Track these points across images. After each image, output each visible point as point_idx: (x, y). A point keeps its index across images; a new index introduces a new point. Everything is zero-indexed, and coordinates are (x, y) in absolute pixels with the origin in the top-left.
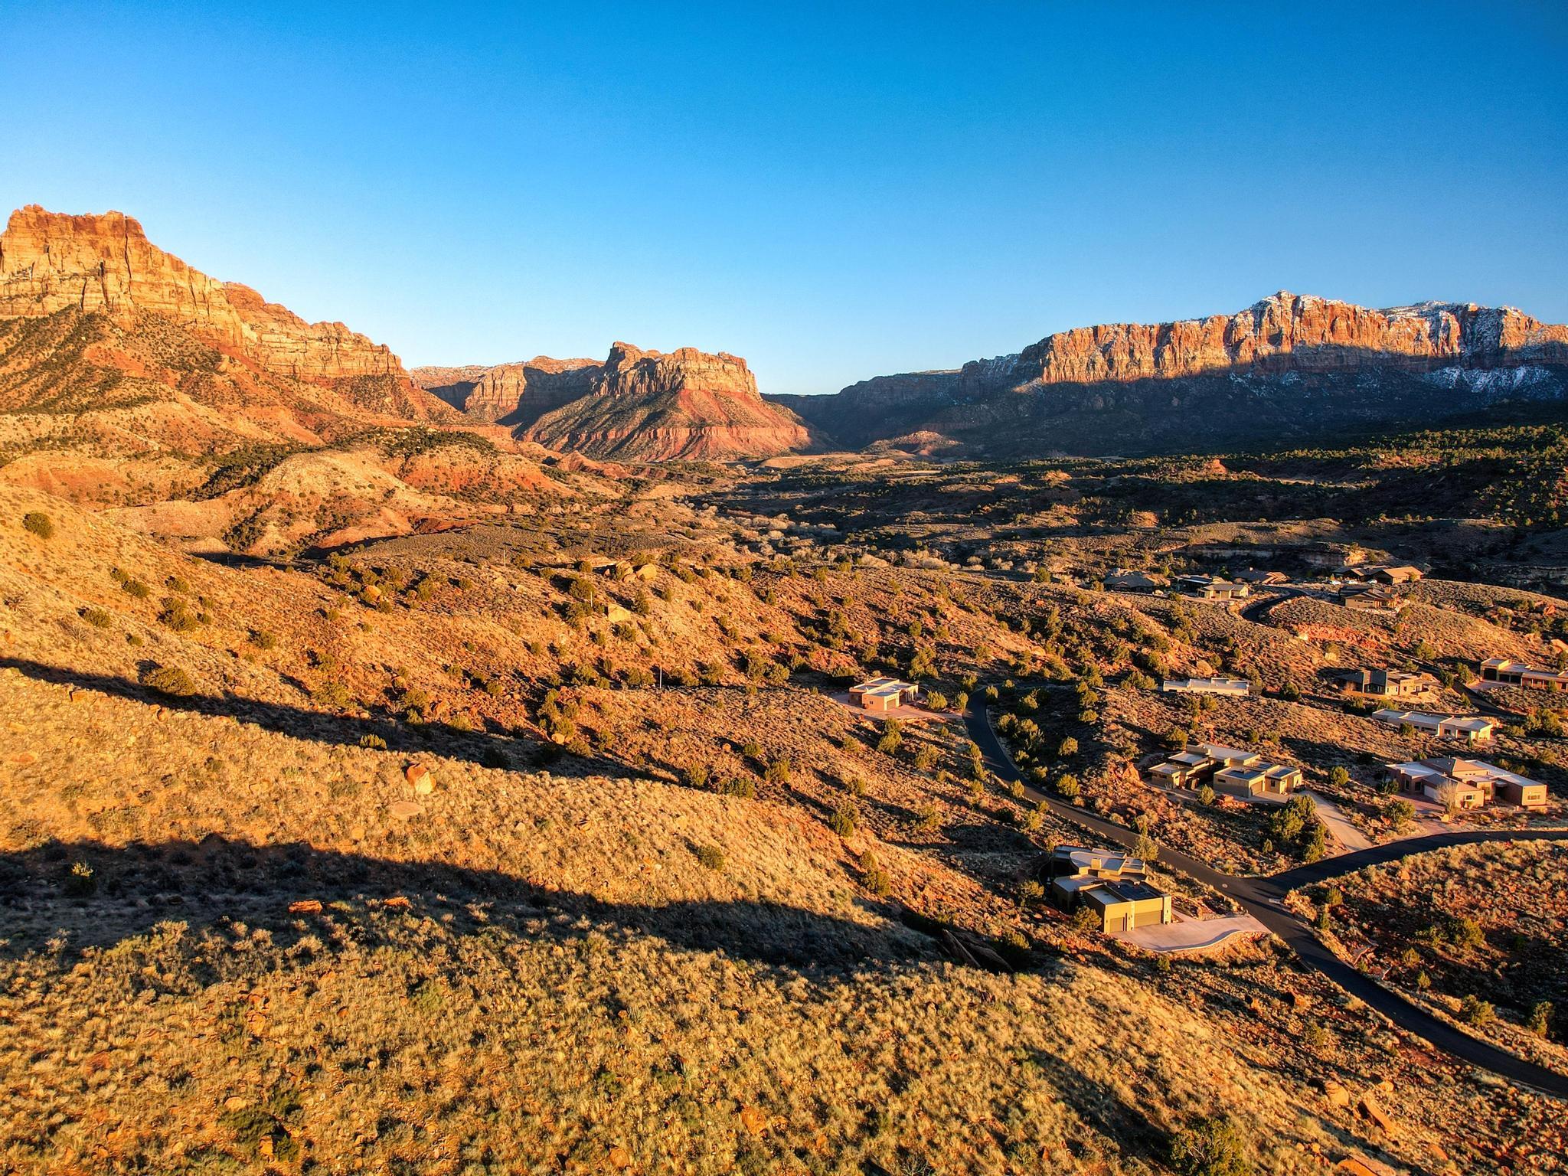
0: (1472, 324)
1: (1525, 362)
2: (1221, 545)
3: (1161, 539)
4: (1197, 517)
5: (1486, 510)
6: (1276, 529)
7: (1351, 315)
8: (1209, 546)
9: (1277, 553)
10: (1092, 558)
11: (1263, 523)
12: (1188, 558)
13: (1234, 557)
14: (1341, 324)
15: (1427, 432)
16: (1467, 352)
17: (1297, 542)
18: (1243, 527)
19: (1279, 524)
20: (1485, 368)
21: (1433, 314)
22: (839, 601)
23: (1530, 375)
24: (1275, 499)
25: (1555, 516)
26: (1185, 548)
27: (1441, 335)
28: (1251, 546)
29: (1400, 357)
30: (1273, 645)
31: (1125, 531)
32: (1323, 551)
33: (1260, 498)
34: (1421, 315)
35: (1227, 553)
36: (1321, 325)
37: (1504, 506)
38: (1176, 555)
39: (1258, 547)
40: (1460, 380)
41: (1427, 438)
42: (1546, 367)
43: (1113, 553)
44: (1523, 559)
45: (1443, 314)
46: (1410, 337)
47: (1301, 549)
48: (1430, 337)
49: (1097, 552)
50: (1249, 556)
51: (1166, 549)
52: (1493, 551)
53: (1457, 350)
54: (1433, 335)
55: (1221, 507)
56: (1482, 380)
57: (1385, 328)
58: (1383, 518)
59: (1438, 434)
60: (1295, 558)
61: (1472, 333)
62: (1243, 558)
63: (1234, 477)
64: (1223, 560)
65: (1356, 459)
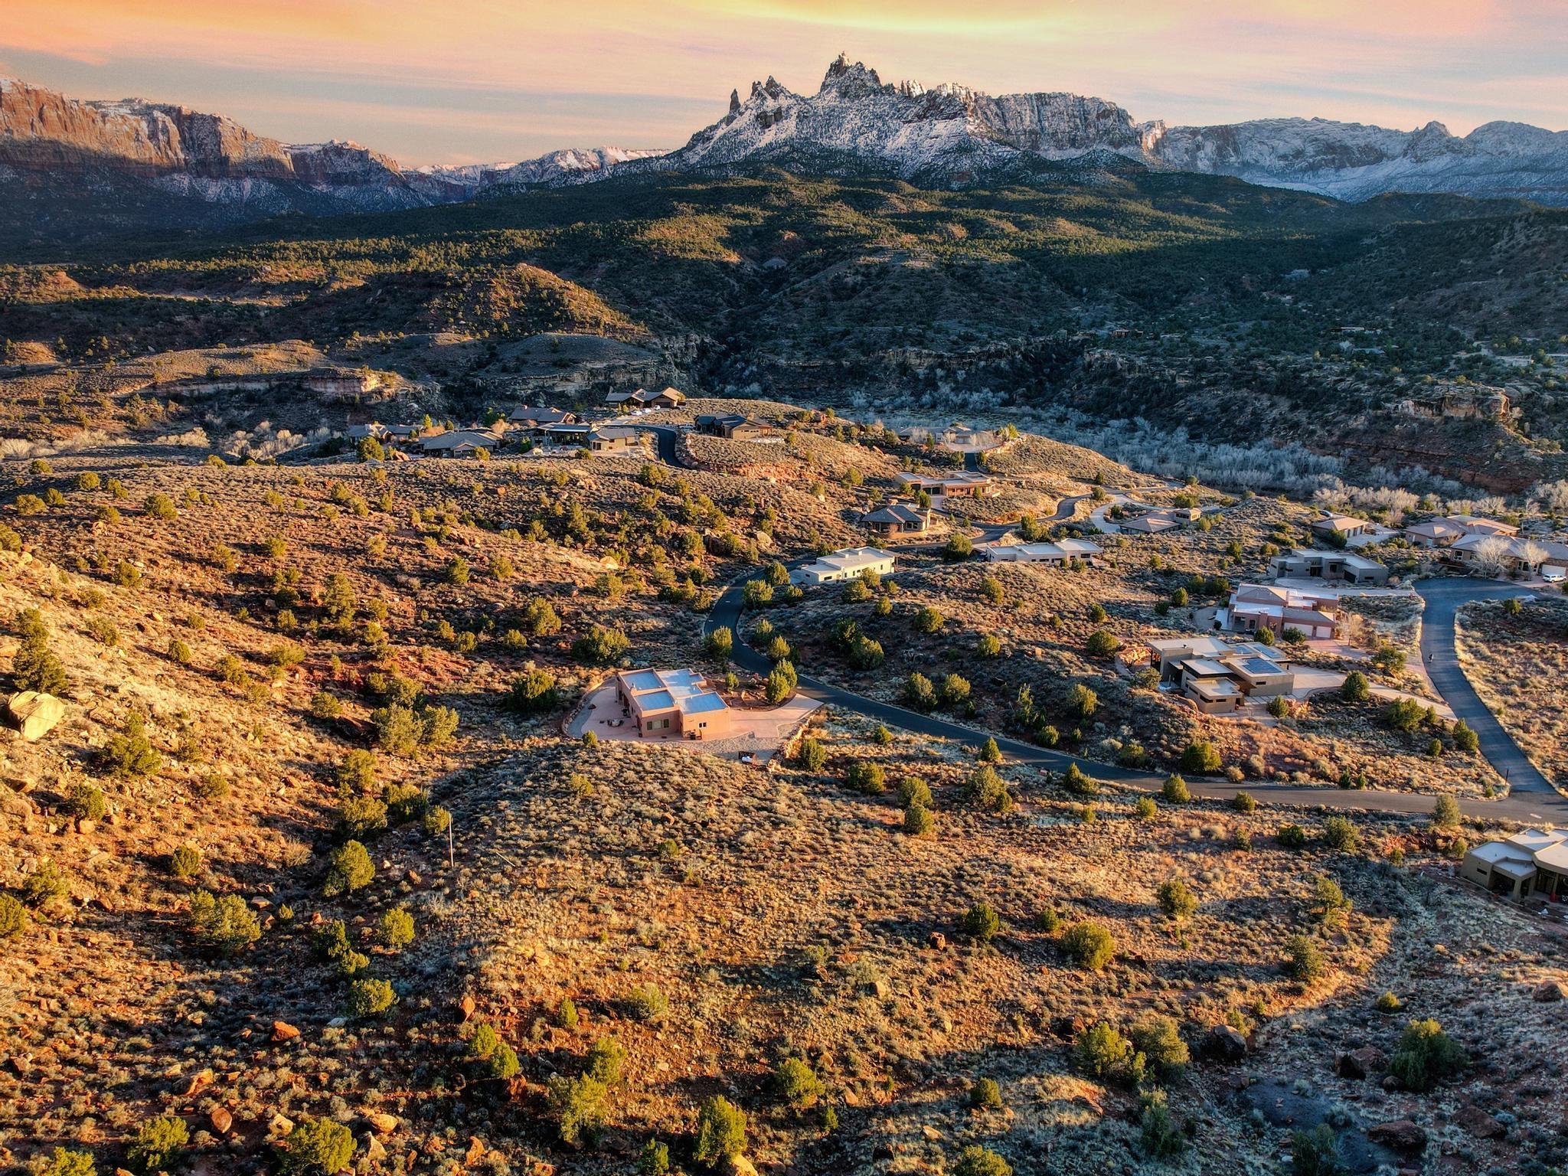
0: (190, 129)
1: (249, 173)
2: (197, 380)
3: (113, 378)
4: (111, 346)
5: (442, 325)
6: (251, 355)
7: (60, 104)
8: (184, 383)
9: (275, 383)
10: (20, 411)
11: (224, 349)
12: (164, 400)
13: (218, 393)
14: (51, 114)
15: (282, 242)
16: (191, 158)
17: (285, 369)
18: (209, 355)
19: (247, 350)
20: (215, 178)
21: (147, 111)
22: (261, 550)
23: (256, 188)
24: (197, 319)
25: (506, 327)
26: (154, 386)
27: (161, 137)
28: (235, 378)
29: (124, 160)
30: (785, 497)
31: (24, 371)
32: (335, 377)
33: (178, 319)
34: (134, 112)
35: (209, 389)
36: (28, 113)
37: (457, 320)
38: (146, 396)
39: (247, 378)
40: (192, 188)
41: (286, 249)
42: (271, 180)
43: (48, 402)
44: (517, 370)
45: (157, 114)
46: (129, 136)
47: (302, 377)
48: (149, 138)
49: (23, 402)
50: (237, 391)
51: (125, 391)
52: (480, 365)
53: (182, 156)
54: (153, 136)
55: (134, 332)
56: (213, 190)
57: (100, 124)
58: (357, 337)
59: (295, 245)
60: (299, 388)
61: (192, 138)
62: (232, 393)
63: (106, 293)
64: (209, 397)
65: (233, 272)
